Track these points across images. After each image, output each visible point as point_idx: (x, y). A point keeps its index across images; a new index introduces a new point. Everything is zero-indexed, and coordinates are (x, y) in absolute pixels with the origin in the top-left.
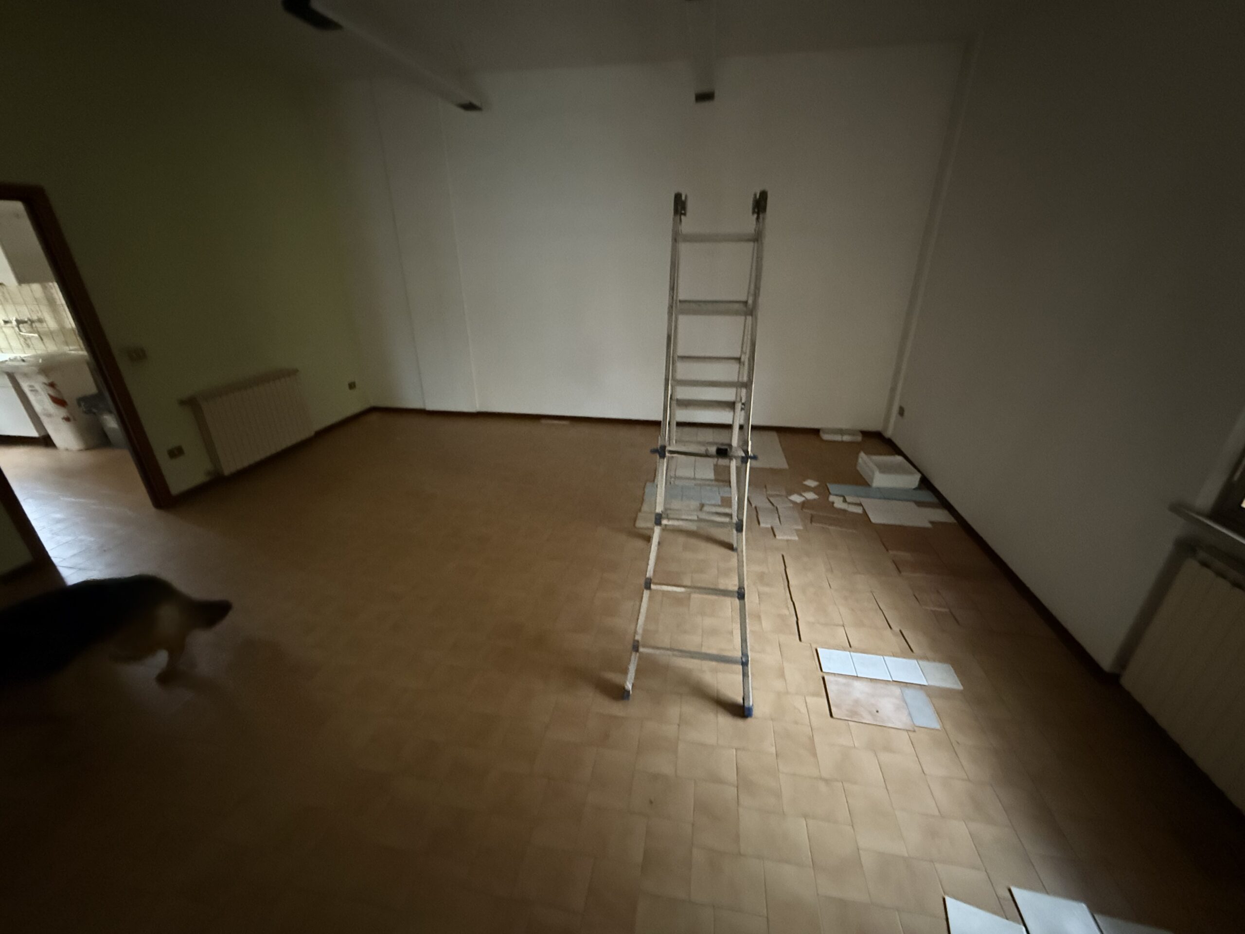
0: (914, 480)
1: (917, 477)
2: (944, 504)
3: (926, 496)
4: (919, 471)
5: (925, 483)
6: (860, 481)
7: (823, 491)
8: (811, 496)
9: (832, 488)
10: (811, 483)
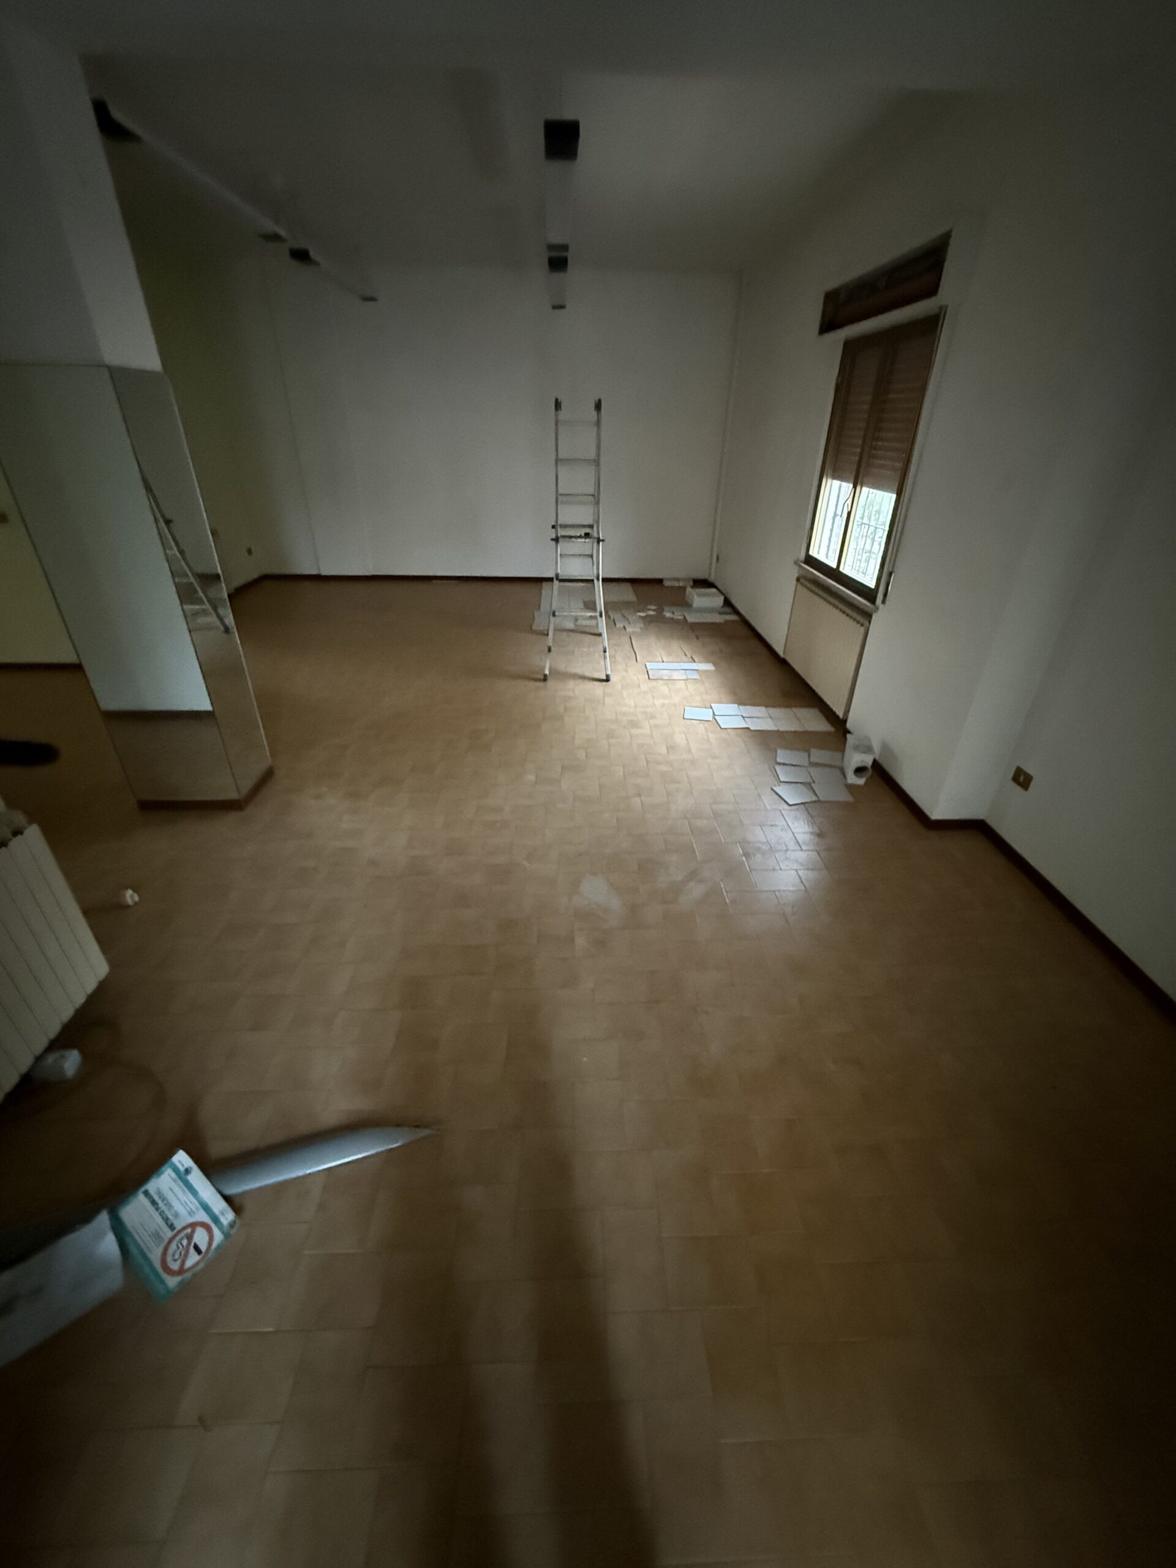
0: (719, 601)
1: (722, 598)
2: (736, 612)
3: (727, 609)
4: (722, 593)
5: (727, 602)
6: (686, 605)
7: (660, 610)
8: (652, 613)
9: (666, 609)
10: (654, 607)
